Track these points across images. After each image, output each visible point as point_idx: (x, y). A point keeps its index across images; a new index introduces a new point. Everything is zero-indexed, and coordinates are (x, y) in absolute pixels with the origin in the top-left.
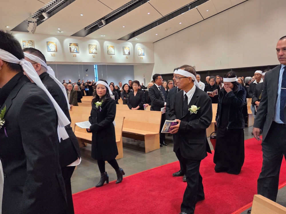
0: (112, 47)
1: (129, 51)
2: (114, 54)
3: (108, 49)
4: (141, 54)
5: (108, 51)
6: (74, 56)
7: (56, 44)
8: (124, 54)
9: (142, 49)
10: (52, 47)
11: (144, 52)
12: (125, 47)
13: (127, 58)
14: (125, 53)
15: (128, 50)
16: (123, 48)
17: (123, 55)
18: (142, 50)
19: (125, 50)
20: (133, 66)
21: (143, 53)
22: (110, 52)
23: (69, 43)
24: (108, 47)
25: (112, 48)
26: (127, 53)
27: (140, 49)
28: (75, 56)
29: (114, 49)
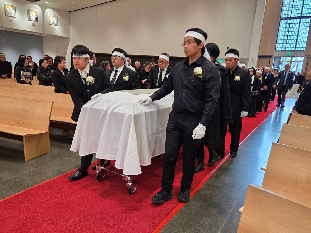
0: (12, 6)
1: (36, 17)
2: (16, 18)
3: (5, 8)
4: (53, 23)
5: (5, 12)
9: (54, 16)
11: (57, 21)
12: (31, 11)
13: (34, 25)
14: (31, 19)
15: (35, 14)
16: (28, 11)
17: (28, 20)
18: (54, 18)
19: (31, 15)
20: (42, 36)
21: (55, 22)
22: (8, 13)
24: (6, 6)
25: (11, 8)
26: (33, 18)
27: (51, 16)
29: (15, 10)
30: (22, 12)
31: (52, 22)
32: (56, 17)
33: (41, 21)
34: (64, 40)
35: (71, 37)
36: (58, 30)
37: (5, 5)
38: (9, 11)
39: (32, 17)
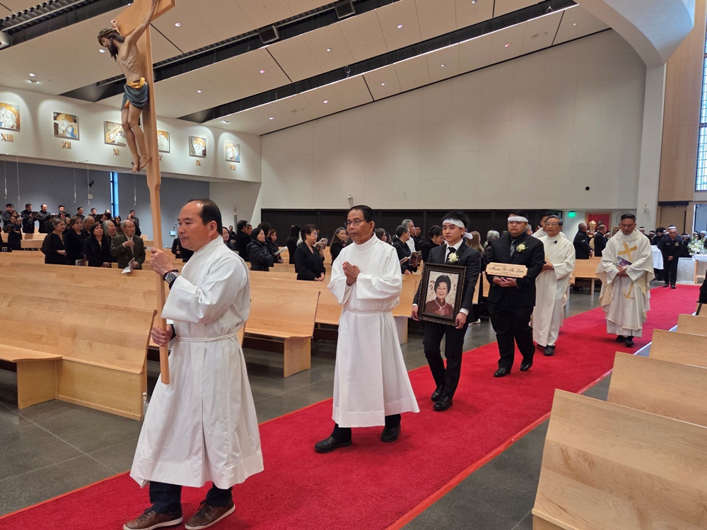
0: (164, 133)
1: (203, 149)
2: (169, 152)
4: (231, 158)
6: (64, 146)
7: (19, 110)
8: (193, 154)
9: (234, 146)
10: (7, 117)
11: (239, 154)
12: (196, 138)
14: (194, 152)
15: (202, 145)
16: (191, 140)
17: (190, 155)
18: (234, 148)
19: (195, 146)
21: (236, 155)
22: (159, 146)
23: (54, 113)
25: (162, 136)
26: (199, 152)
27: (230, 146)
28: (67, 146)
29: (169, 140)
30: (180, 142)
31: (230, 155)
32: (238, 146)
33: (212, 156)
34: (250, 188)
35: (263, 181)
36: (240, 171)
39: (196, 150)
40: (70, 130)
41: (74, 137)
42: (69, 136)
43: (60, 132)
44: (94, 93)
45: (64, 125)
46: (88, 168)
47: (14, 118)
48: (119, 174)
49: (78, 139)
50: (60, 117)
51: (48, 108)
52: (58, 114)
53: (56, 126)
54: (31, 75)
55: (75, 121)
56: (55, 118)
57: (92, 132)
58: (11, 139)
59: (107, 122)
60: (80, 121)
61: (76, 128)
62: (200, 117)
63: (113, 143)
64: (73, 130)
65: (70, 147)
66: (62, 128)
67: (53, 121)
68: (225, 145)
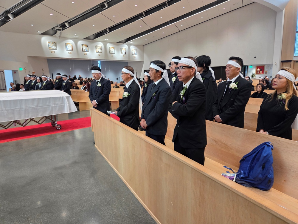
0: (113, 48)
1: (125, 51)
2: (114, 54)
3: (110, 49)
5: (110, 51)
7: (72, 45)
10: (69, 47)
12: (123, 48)
13: (124, 56)
15: (124, 50)
16: (121, 49)
19: (122, 51)
21: (135, 52)
23: (82, 44)
25: (112, 49)
26: (124, 53)
29: (114, 49)
30: (118, 50)
31: (133, 53)
32: (136, 50)
33: (128, 53)
34: (141, 63)
35: (145, 61)
36: (137, 58)
37: (109, 47)
38: (111, 51)
40: (86, 49)
41: (87, 51)
42: (86, 51)
43: (84, 50)
44: (92, 38)
45: (84, 48)
46: (92, 60)
47: (71, 47)
48: (101, 61)
49: (88, 52)
50: (83, 46)
51: (80, 43)
52: (83, 45)
53: (82, 48)
54: (75, 34)
55: (87, 46)
56: (82, 46)
57: (92, 49)
58: (71, 53)
59: (96, 46)
60: (89, 46)
61: (88, 49)
62: (124, 41)
63: (98, 52)
64: (87, 49)
65: (86, 54)
66: (84, 49)
67: (81, 47)
68: (132, 50)
